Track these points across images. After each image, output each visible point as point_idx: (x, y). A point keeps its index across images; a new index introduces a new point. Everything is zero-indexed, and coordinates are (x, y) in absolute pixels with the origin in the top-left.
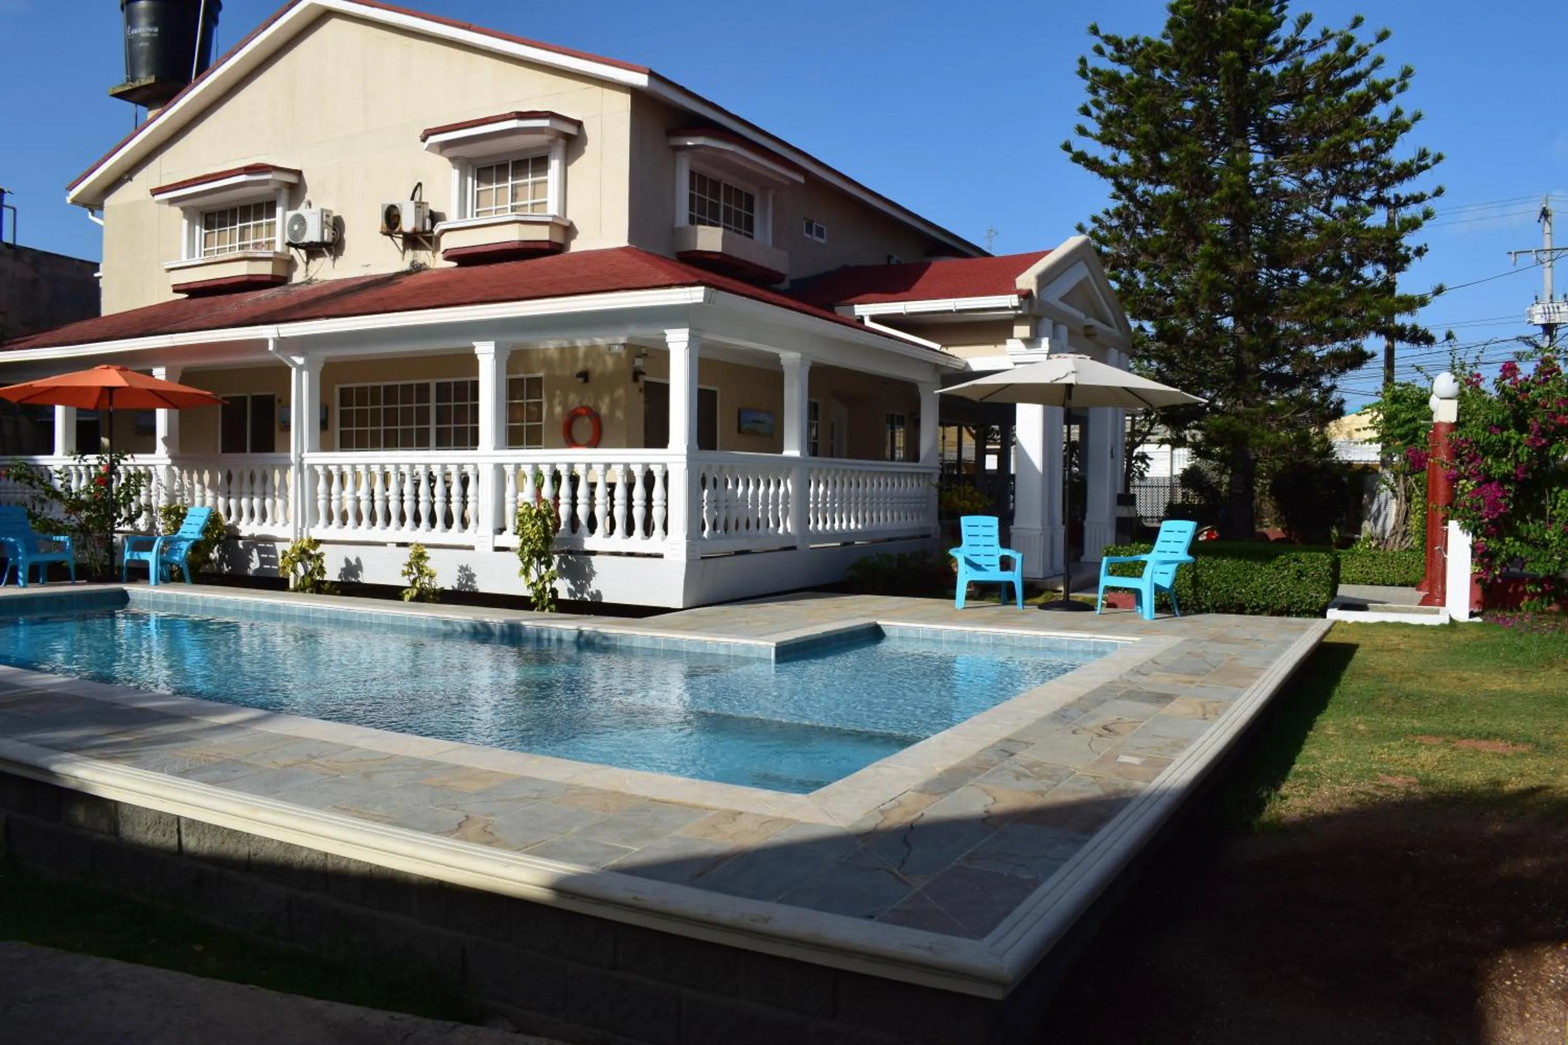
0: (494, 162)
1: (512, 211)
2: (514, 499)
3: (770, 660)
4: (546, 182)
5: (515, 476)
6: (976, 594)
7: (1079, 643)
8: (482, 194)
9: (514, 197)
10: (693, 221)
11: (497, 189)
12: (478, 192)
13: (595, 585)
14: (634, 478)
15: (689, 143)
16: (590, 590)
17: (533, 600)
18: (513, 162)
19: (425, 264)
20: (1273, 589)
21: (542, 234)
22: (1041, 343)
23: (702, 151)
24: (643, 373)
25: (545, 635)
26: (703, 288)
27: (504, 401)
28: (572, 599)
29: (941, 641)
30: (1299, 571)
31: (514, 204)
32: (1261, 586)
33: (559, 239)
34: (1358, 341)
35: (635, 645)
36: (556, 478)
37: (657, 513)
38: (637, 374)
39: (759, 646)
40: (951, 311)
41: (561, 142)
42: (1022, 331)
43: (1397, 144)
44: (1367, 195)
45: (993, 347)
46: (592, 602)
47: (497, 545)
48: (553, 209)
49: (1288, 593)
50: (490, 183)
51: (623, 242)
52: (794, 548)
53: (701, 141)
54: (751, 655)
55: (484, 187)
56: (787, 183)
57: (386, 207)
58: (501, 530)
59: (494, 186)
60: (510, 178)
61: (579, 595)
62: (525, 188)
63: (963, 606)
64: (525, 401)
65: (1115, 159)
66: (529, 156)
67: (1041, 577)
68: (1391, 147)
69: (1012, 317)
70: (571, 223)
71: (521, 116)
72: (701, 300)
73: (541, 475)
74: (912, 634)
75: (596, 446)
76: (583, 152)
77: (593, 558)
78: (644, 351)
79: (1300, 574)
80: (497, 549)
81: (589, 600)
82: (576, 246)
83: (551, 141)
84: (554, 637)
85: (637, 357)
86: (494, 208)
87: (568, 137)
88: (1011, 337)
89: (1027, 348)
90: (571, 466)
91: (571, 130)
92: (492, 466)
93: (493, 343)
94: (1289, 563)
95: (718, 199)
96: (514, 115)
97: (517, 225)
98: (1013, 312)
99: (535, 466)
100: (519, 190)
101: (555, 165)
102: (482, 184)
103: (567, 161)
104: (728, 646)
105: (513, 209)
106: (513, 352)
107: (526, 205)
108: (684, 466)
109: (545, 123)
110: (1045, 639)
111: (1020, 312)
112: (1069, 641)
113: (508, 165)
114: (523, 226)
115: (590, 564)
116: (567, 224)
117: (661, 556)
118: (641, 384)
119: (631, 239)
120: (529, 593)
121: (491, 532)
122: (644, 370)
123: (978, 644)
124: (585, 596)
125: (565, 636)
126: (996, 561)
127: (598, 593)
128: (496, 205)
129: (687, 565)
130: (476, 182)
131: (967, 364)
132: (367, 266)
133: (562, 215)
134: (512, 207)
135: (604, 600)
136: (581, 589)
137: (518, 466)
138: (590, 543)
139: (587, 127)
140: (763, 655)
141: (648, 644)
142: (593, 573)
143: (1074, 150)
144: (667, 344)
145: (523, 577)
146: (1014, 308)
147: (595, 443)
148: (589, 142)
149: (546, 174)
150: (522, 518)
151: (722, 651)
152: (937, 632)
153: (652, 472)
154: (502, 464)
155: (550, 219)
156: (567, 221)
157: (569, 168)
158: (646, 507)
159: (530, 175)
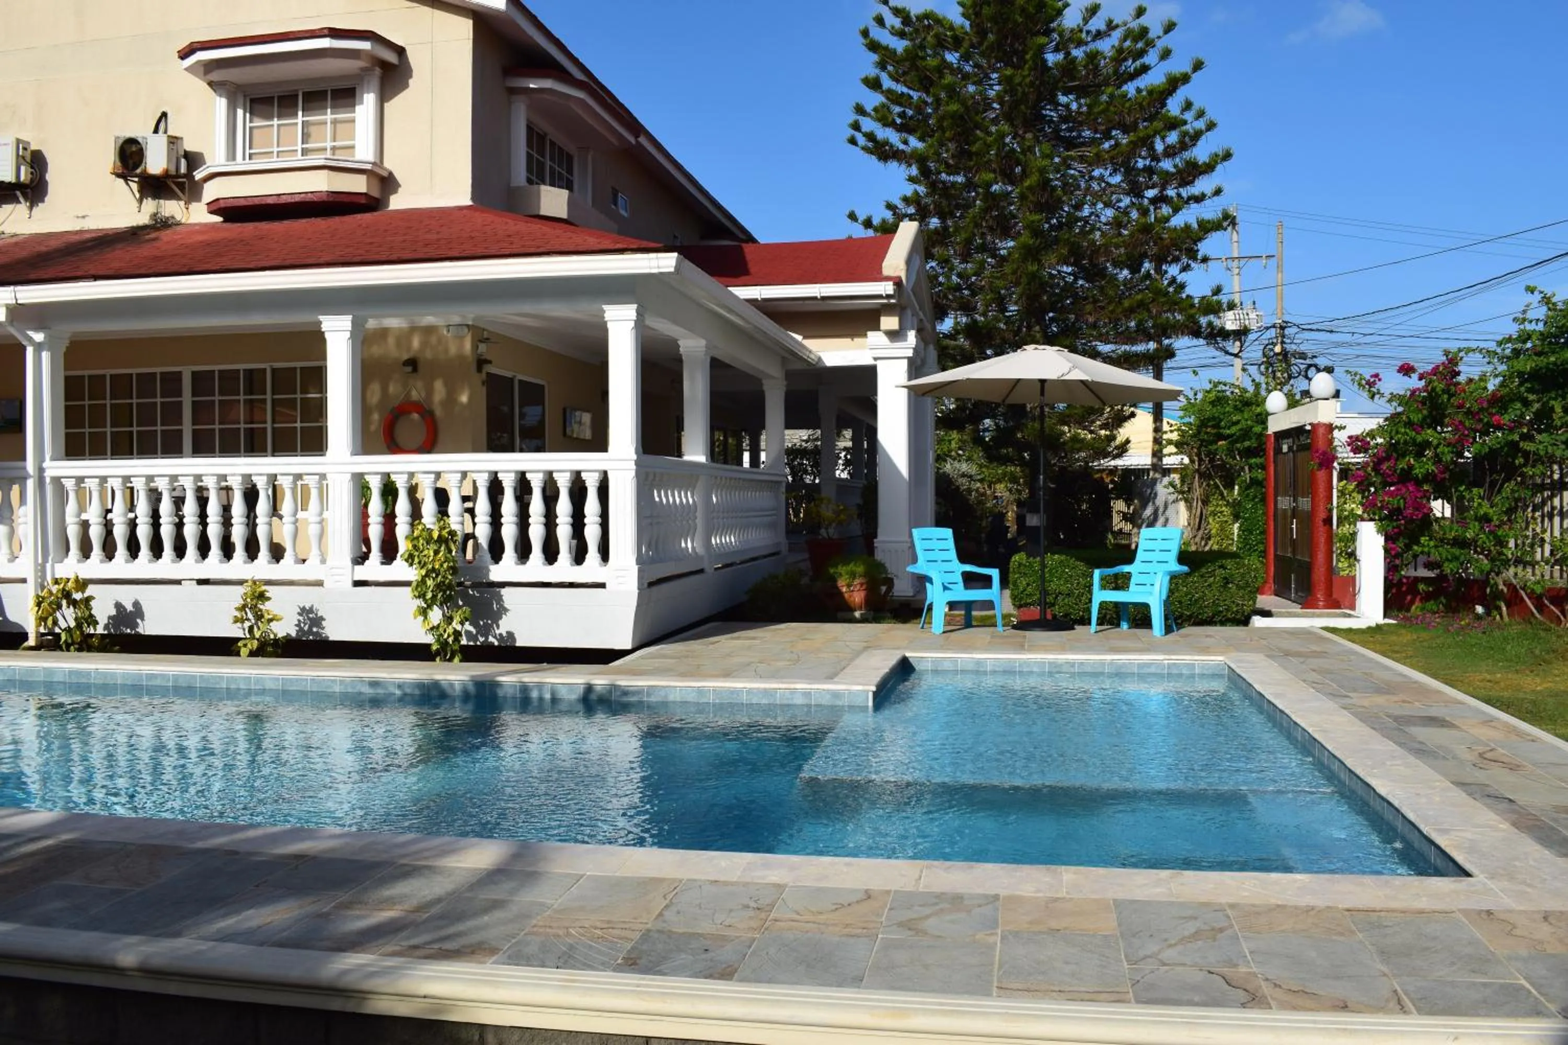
0: (276, 92)
1: (302, 155)
3: (867, 707)
4: (353, 121)
8: (255, 132)
9: (306, 137)
10: (530, 181)
11: (279, 126)
12: (251, 128)
13: (505, 626)
14: (558, 489)
15: (531, 86)
16: (497, 632)
17: (434, 648)
18: (304, 93)
19: (173, 217)
20: (1199, 598)
21: (358, 185)
22: (906, 336)
23: (545, 96)
24: (490, 362)
26: (675, 255)
28: (471, 643)
30: (1225, 578)
31: (304, 146)
32: (1186, 595)
33: (375, 193)
37: (592, 532)
38: (481, 363)
39: (850, 692)
40: (815, 298)
41: (378, 71)
42: (890, 322)
44: (1151, 193)
45: (849, 340)
46: (499, 647)
47: (357, 578)
48: (364, 153)
49: (1214, 602)
50: (271, 117)
51: (464, 198)
52: (701, 571)
53: (547, 84)
54: (840, 703)
55: (258, 122)
57: (121, 141)
58: (361, 559)
59: (276, 122)
60: (300, 113)
61: (482, 639)
62: (323, 126)
63: (942, 630)
65: (906, 142)
66: (328, 86)
69: (879, 307)
70: (391, 174)
71: (335, 33)
72: (672, 270)
73: (369, 488)
75: (429, 451)
76: (406, 86)
77: (505, 592)
78: (486, 335)
79: (1227, 581)
80: (358, 584)
81: (496, 643)
82: (396, 203)
83: (364, 70)
84: (548, 696)
85: (481, 341)
86: (275, 149)
87: (385, 66)
88: (877, 328)
89: (891, 341)
91: (391, 57)
92: (349, 476)
93: (350, 317)
94: (1214, 570)
95: (543, 156)
96: (326, 32)
97: (325, 172)
98: (885, 301)
100: (313, 130)
101: (369, 101)
102: (255, 119)
103: (383, 98)
105: (305, 152)
108: (633, 473)
109: (365, 45)
111: (893, 301)
113: (297, 96)
114: (331, 173)
115: (500, 599)
116: (385, 174)
117: (602, 586)
118: (484, 375)
119: (474, 198)
120: (429, 639)
121: (349, 563)
122: (489, 358)
124: (491, 639)
125: (563, 693)
126: (960, 579)
127: (511, 635)
128: (278, 146)
129: (639, 594)
130: (248, 115)
131: (820, 359)
132: (84, 217)
133: (378, 161)
134: (303, 149)
135: (518, 644)
136: (485, 631)
138: (497, 573)
139: (413, 56)
140: (859, 702)
142: (503, 610)
143: (863, 130)
145: (421, 618)
146: (888, 297)
147: (428, 447)
148: (414, 74)
149: (354, 112)
151: (799, 700)
155: (369, 167)
156: (385, 169)
157: (386, 105)
158: (573, 525)
159: (329, 110)
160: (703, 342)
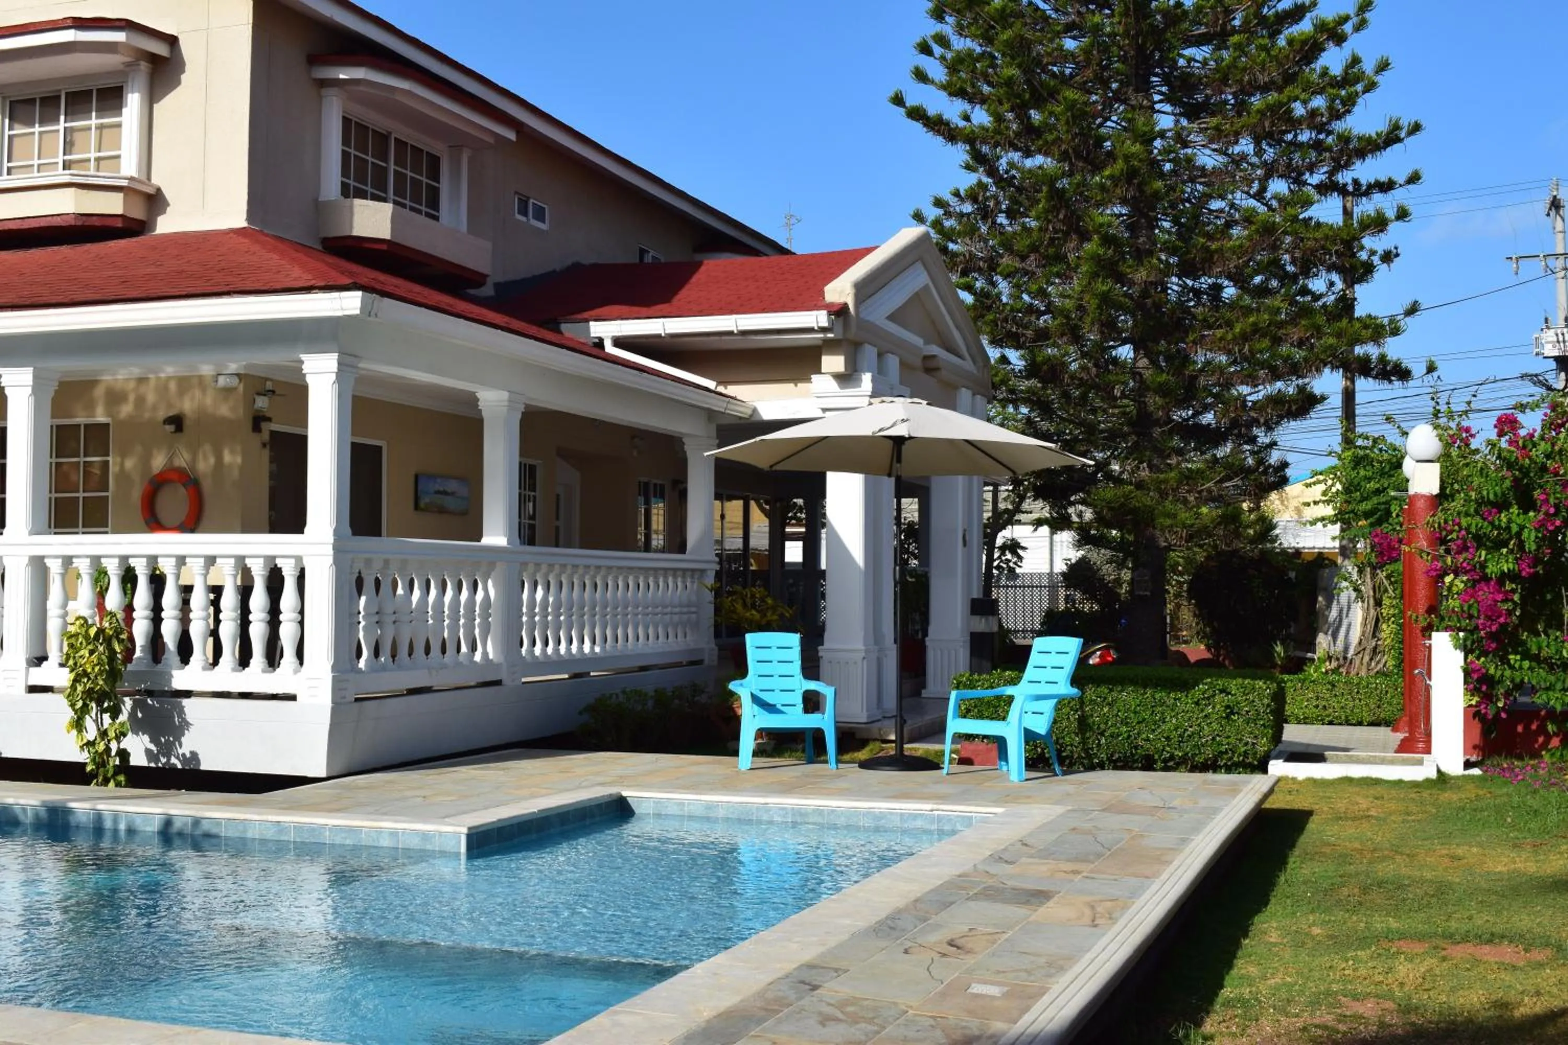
0: (37, 92)
1: (64, 169)
2: (61, 612)
3: (459, 854)
4: (119, 125)
5: (63, 576)
6: (769, 748)
7: (915, 817)
8: (16, 141)
9: (68, 146)
10: (346, 191)
11: (41, 133)
12: (11, 138)
13: (188, 744)
14: (252, 578)
15: (342, 76)
16: (180, 752)
17: (89, 768)
18: (67, 94)
21: (112, 204)
22: (860, 380)
23: (361, 88)
24: (269, 420)
25: (108, 824)
26: (359, 294)
27: (46, 460)
28: (153, 765)
29: (716, 820)
30: (1228, 707)
31: (67, 157)
33: (138, 213)
34: (1307, 380)
35: (249, 835)
36: (129, 579)
37: (287, 632)
38: (258, 421)
39: (440, 833)
40: (730, 333)
41: (144, 66)
42: (833, 363)
43: (1356, 109)
44: (1315, 179)
45: (792, 385)
46: (183, 770)
47: (31, 683)
48: (129, 167)
49: (1214, 739)
50: (32, 124)
51: (240, 221)
52: (498, 683)
53: (359, 73)
54: (429, 847)
55: (19, 130)
56: (491, 140)
58: (39, 660)
59: (37, 129)
60: (62, 118)
61: (164, 760)
62: (86, 133)
63: (749, 766)
64: (82, 459)
65: (967, 118)
66: (94, 85)
67: (864, 720)
68: (1349, 111)
69: (820, 343)
70: (159, 190)
71: (80, 23)
72: (358, 312)
73: (106, 573)
74: (673, 810)
76: (178, 83)
77: (185, 702)
78: (269, 386)
79: (1230, 711)
80: (33, 689)
81: (179, 766)
82: (165, 225)
83: (128, 65)
84: (122, 827)
85: (259, 394)
86: (36, 162)
87: (154, 59)
88: (818, 371)
89: (841, 388)
90: (153, 560)
91: (160, 49)
92: (26, 560)
93: (31, 369)
94: (1214, 696)
95: (386, 160)
96: (69, 23)
97: (72, 190)
98: (821, 336)
99: (96, 560)
100: (77, 137)
101: (134, 101)
102: (16, 126)
103: (153, 96)
104: (394, 834)
105: (67, 165)
106: (61, 384)
107: (89, 160)
108: (330, 560)
109: (119, 37)
110: (868, 813)
111: (830, 335)
112: (902, 814)
113: (59, 97)
114: (80, 191)
115: (181, 712)
116: (150, 191)
117: (293, 698)
118: (266, 436)
119: (251, 216)
120: (82, 757)
121: (24, 665)
122: (268, 415)
123: (771, 823)
124: (174, 760)
125: (139, 823)
126: (799, 700)
127: (194, 755)
128: (39, 158)
129: (333, 708)
130: (7, 121)
131: (755, 410)
133: (143, 178)
134: (64, 161)
135: (203, 767)
136: (167, 749)
137: (68, 561)
138: (181, 679)
139: (187, 48)
140: (450, 846)
141: (270, 834)
142: (185, 725)
143: (908, 105)
144: (304, 375)
145: (74, 732)
146: (823, 330)
147: (191, 524)
148: (187, 68)
149: (120, 115)
150: (73, 640)
151: (385, 842)
152: (710, 806)
153: (280, 570)
154: (42, 558)
155: (124, 183)
156: (152, 186)
157: (156, 107)
158: (269, 623)
159: (94, 114)
160: (505, 395)
